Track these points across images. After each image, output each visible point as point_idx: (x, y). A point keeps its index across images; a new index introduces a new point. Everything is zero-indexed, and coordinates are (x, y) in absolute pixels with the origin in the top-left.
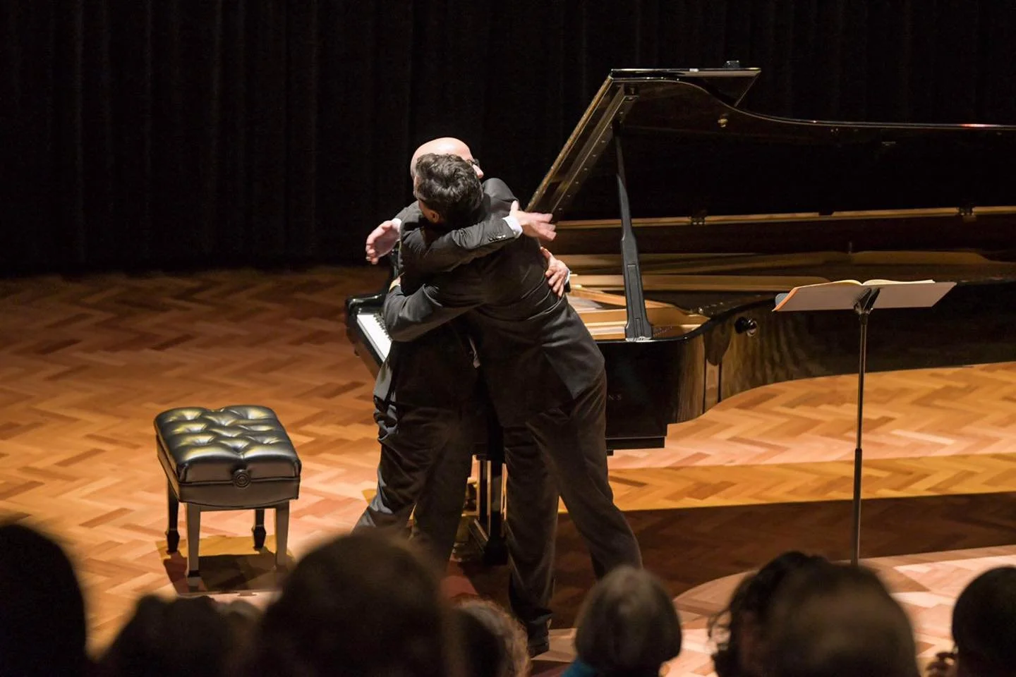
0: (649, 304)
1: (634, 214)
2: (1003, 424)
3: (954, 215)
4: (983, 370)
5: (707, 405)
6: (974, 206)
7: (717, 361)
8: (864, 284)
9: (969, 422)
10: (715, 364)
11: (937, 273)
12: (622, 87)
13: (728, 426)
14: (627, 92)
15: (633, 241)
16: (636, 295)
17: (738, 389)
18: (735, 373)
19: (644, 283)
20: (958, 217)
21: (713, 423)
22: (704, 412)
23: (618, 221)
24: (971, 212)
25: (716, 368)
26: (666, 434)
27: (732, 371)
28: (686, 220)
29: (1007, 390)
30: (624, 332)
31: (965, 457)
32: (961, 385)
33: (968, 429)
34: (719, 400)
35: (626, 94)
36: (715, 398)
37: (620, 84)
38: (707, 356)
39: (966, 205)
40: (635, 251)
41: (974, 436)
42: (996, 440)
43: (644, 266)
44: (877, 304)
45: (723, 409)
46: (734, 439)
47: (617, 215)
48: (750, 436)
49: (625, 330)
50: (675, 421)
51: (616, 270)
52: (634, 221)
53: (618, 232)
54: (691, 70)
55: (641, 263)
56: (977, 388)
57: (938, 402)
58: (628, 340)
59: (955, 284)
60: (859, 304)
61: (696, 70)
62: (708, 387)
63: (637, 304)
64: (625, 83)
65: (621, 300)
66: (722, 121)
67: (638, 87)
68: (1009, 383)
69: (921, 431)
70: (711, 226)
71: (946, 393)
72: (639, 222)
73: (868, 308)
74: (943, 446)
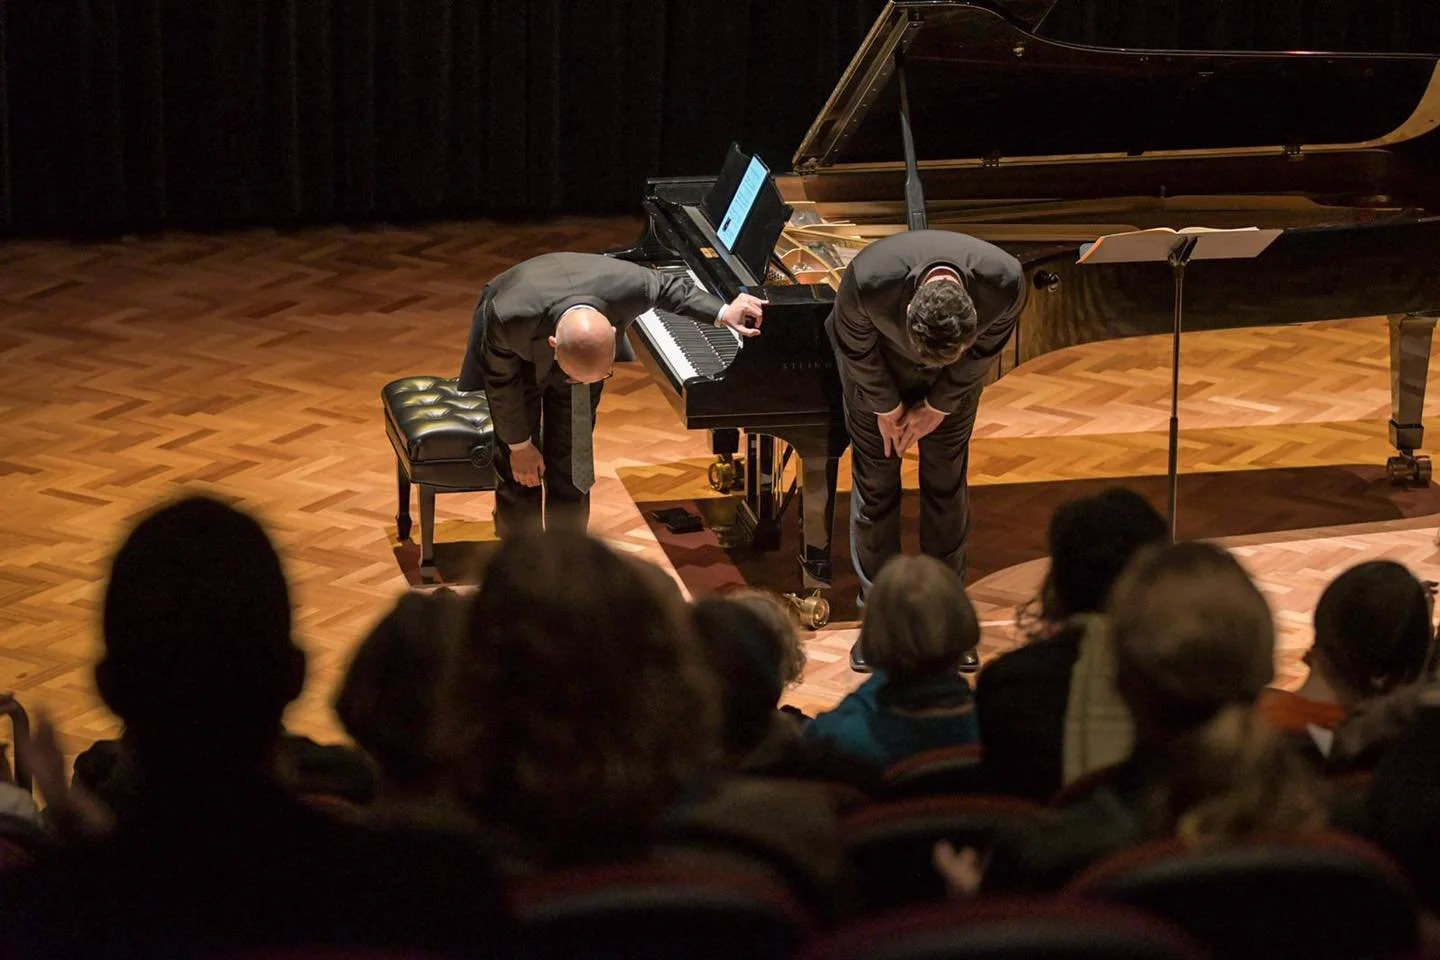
1: (919, 156)
2: (1336, 389)
3: (1279, 154)
6: (1303, 144)
8: (1181, 232)
9: (1296, 387)
11: (1261, 219)
12: (905, 13)
13: (1026, 393)
14: (911, 17)
15: (918, 185)
17: (1037, 350)
18: (1035, 334)
20: (1284, 156)
21: (1009, 390)
22: (999, 378)
23: (903, 164)
24: (1299, 150)
27: (1032, 332)
28: (978, 162)
29: (1338, 351)
31: (1293, 426)
32: (1289, 345)
33: (1295, 395)
34: (1017, 364)
35: (909, 20)
36: (1013, 362)
37: (904, 8)
39: (1292, 142)
40: (921, 197)
41: (1302, 403)
42: (1327, 407)
43: (932, 215)
44: (1195, 255)
45: (1021, 375)
46: (1035, 408)
47: (901, 157)
48: (1050, 405)
51: (900, 219)
52: (918, 163)
53: (903, 175)
55: (928, 211)
56: (1305, 349)
57: (1261, 365)
59: (1280, 232)
60: (1174, 255)
64: (909, 8)
66: (1019, 50)
67: (923, 13)
68: (1340, 343)
69: (1241, 397)
70: (1006, 169)
71: (1270, 354)
72: (927, 164)
73: (1184, 258)
74: (1269, 414)
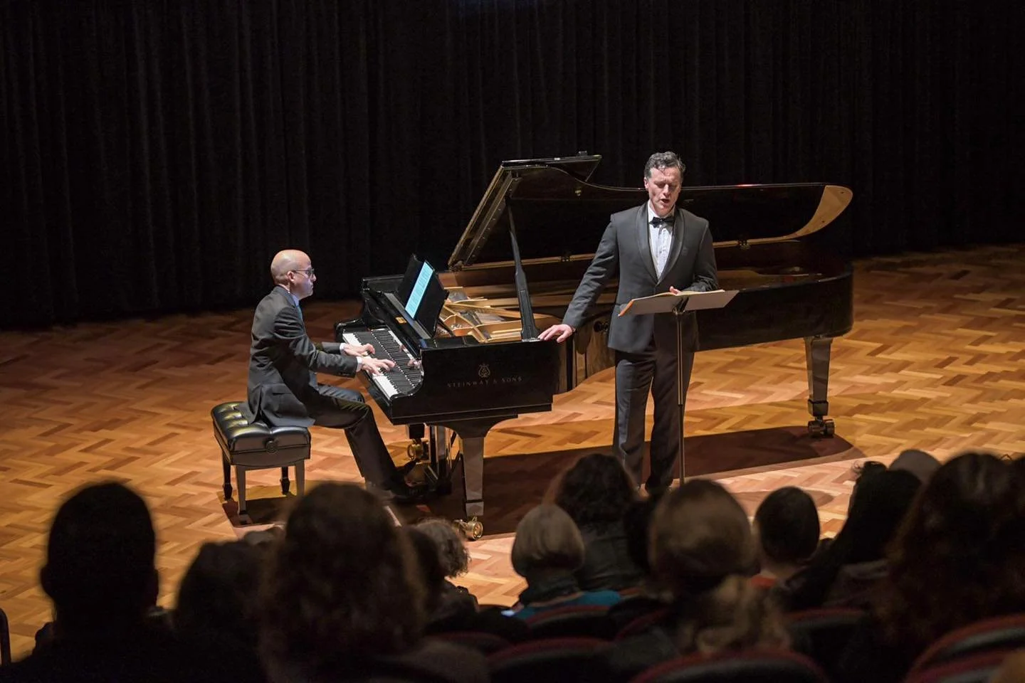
0: (536, 316)
1: (522, 258)
2: (776, 382)
3: (735, 246)
4: (760, 347)
5: (578, 382)
6: (748, 239)
7: (584, 352)
9: (752, 382)
10: (582, 354)
11: (728, 285)
12: (510, 173)
13: (594, 394)
14: (514, 176)
15: (523, 275)
16: (527, 312)
18: (596, 359)
19: (532, 301)
20: (738, 247)
21: (584, 392)
22: (576, 386)
23: (513, 262)
24: (746, 243)
25: (583, 356)
26: (552, 402)
27: (594, 357)
28: (558, 259)
29: (775, 360)
30: (520, 335)
31: (751, 405)
32: (746, 358)
33: (752, 387)
34: (586, 377)
35: (512, 177)
36: (584, 376)
37: (509, 171)
38: (577, 349)
39: (742, 238)
40: (525, 281)
41: (757, 391)
42: (771, 393)
43: (532, 291)
44: (688, 308)
45: (589, 383)
46: (598, 403)
47: (512, 258)
49: (522, 335)
50: (558, 392)
51: (513, 295)
52: (522, 261)
53: (513, 269)
54: (556, 159)
55: (529, 289)
56: (757, 359)
57: (731, 370)
58: (523, 341)
59: (738, 291)
60: (675, 309)
61: (558, 159)
62: (578, 369)
63: (528, 317)
64: (512, 170)
65: (517, 315)
66: (578, 192)
67: (521, 173)
68: (777, 355)
69: (720, 390)
70: (575, 261)
71: (734, 364)
72: (526, 262)
73: (681, 310)
74: (737, 399)
